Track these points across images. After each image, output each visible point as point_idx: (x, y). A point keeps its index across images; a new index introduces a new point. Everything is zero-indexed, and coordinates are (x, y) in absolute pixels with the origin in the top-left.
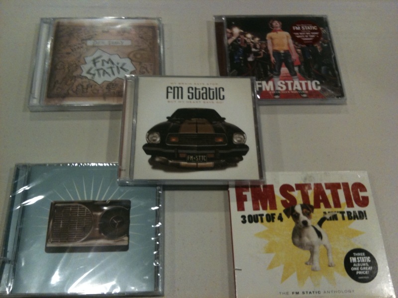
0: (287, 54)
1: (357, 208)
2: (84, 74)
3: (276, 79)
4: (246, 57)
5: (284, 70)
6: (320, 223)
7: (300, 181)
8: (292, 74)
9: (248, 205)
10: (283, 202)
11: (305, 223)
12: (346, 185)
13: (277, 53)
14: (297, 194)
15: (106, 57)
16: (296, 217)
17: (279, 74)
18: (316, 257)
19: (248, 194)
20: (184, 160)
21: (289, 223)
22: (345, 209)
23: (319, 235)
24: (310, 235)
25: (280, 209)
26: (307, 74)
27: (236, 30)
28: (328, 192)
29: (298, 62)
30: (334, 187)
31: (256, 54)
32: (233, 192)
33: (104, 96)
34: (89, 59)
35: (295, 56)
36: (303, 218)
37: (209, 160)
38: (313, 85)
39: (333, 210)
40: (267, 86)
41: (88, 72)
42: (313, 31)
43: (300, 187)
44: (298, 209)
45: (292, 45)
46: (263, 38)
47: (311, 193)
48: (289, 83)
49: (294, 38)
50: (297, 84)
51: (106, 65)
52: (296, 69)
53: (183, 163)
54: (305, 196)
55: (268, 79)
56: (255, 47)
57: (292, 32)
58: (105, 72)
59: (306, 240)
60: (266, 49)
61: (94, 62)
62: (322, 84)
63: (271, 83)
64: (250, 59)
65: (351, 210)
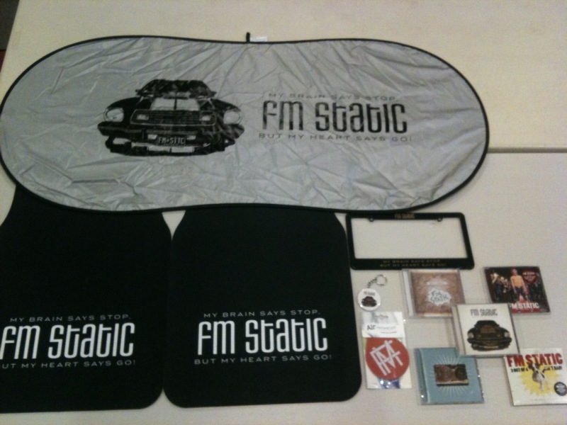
0: (522, 288)
1: (558, 365)
2: (430, 300)
3: (518, 302)
4: (502, 291)
5: (521, 297)
6: (543, 371)
7: (533, 353)
8: (525, 299)
9: (513, 364)
10: (528, 363)
11: (537, 372)
12: (553, 355)
13: (517, 288)
14: (533, 359)
15: (437, 291)
16: (533, 369)
17: (518, 300)
18: (543, 386)
19: (512, 359)
20: (486, 345)
21: (530, 372)
22: (553, 365)
23: (543, 376)
24: (540, 377)
25: (526, 366)
26: (533, 300)
27: (496, 275)
28: (546, 358)
29: (527, 293)
30: (548, 356)
31: (507, 289)
32: (506, 359)
33: (441, 312)
34: (430, 292)
35: (525, 290)
36: (536, 369)
37: (496, 345)
38: (535, 305)
39: (548, 366)
40: (514, 306)
41: (431, 299)
42: (532, 275)
43: (534, 356)
44: (534, 366)
45: (524, 284)
46: (509, 280)
47: (538, 358)
48: (524, 304)
49: (524, 280)
50: (528, 305)
51: (439, 296)
52: (527, 297)
53: (485, 347)
54: (536, 360)
55: (514, 302)
56: (506, 284)
57: (523, 276)
58: (439, 300)
59: (538, 379)
60: (511, 286)
61: (433, 293)
62: (539, 305)
63: (516, 305)
64: (505, 291)
65: (555, 366)
